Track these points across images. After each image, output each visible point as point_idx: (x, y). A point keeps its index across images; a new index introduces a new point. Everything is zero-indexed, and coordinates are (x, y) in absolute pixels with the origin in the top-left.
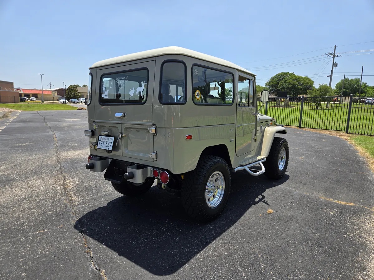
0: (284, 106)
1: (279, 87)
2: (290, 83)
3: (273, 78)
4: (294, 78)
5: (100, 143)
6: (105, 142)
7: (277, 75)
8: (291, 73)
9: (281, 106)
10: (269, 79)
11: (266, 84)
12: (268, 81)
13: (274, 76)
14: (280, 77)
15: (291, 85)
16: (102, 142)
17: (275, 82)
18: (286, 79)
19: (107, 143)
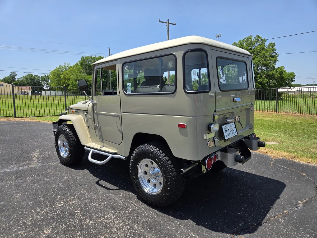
5: (226, 133)
6: (230, 130)
16: (228, 131)
19: (232, 130)
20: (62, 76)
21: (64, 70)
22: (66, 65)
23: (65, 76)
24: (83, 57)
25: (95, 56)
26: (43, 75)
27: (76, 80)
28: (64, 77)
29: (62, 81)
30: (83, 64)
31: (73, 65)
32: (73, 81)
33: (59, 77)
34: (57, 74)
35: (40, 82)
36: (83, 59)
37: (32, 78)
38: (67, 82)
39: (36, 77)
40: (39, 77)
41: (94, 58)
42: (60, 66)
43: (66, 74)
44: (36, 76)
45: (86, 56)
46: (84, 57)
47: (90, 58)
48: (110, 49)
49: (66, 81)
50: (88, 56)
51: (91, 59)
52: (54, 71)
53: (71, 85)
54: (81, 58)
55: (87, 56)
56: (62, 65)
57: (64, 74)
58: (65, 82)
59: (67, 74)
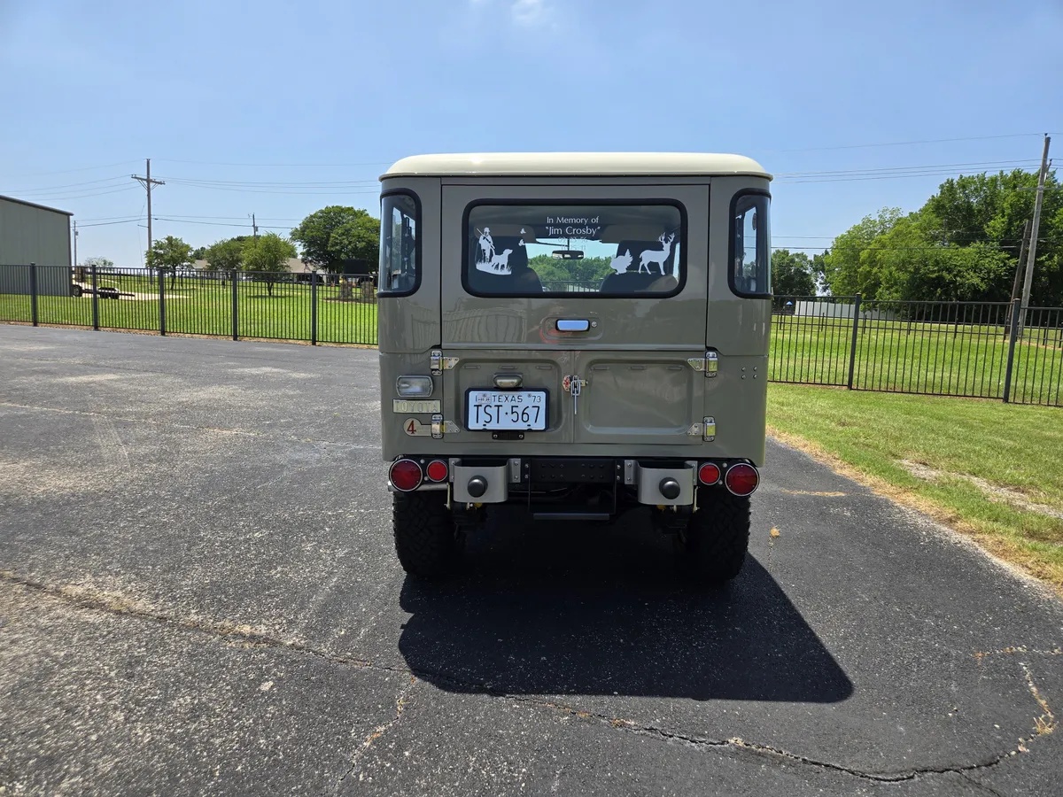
0: (363, 300)
1: (333, 246)
2: (360, 238)
3: (311, 219)
4: (368, 225)
7: (322, 212)
8: (359, 211)
9: (357, 300)
10: (301, 222)
11: (293, 234)
12: (298, 227)
13: (312, 214)
14: (332, 219)
15: (364, 243)
17: (318, 230)
18: (348, 226)
20: (864, 255)
21: (876, 232)
22: (888, 216)
23: (873, 253)
24: (951, 183)
25: (1002, 172)
26: (820, 253)
27: (902, 266)
28: (869, 257)
29: (861, 269)
30: (943, 206)
31: (911, 213)
32: (893, 268)
33: (856, 257)
34: (850, 249)
35: (805, 274)
36: (949, 189)
37: (786, 261)
38: (876, 273)
39: (796, 260)
40: (804, 258)
41: (994, 180)
42: (867, 221)
43: (878, 246)
44: (798, 255)
45: (961, 176)
46: (952, 180)
47: (975, 183)
48: (1048, 141)
49: (875, 270)
50: (971, 175)
51: (983, 184)
52: (842, 237)
53: (884, 285)
54: (942, 187)
55: (966, 175)
56: (875, 217)
57: (872, 247)
58: (869, 272)
59: (884, 246)
